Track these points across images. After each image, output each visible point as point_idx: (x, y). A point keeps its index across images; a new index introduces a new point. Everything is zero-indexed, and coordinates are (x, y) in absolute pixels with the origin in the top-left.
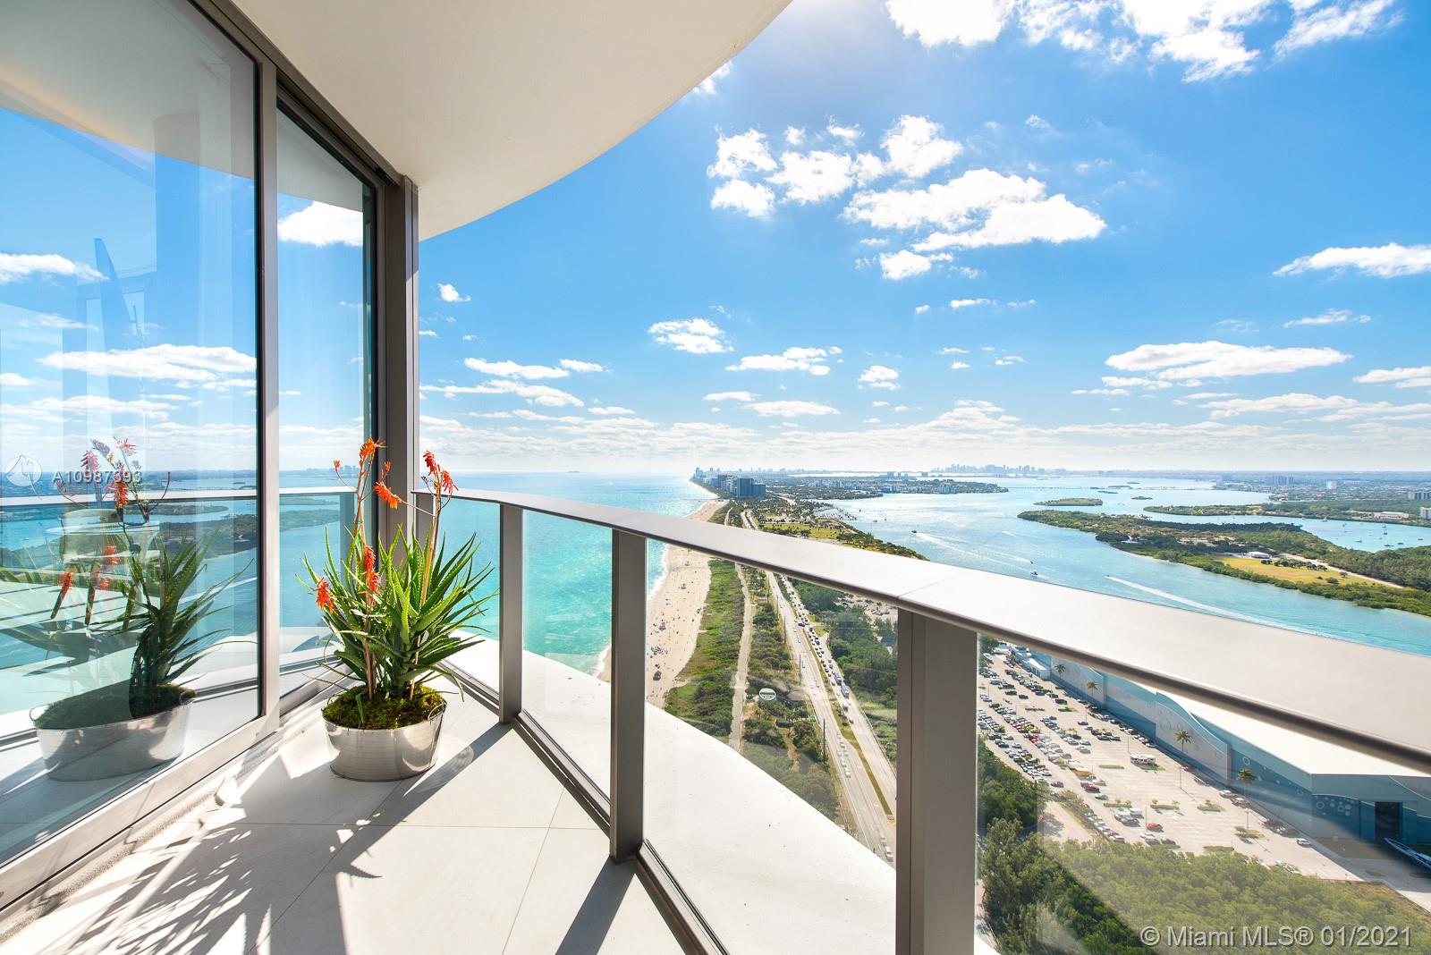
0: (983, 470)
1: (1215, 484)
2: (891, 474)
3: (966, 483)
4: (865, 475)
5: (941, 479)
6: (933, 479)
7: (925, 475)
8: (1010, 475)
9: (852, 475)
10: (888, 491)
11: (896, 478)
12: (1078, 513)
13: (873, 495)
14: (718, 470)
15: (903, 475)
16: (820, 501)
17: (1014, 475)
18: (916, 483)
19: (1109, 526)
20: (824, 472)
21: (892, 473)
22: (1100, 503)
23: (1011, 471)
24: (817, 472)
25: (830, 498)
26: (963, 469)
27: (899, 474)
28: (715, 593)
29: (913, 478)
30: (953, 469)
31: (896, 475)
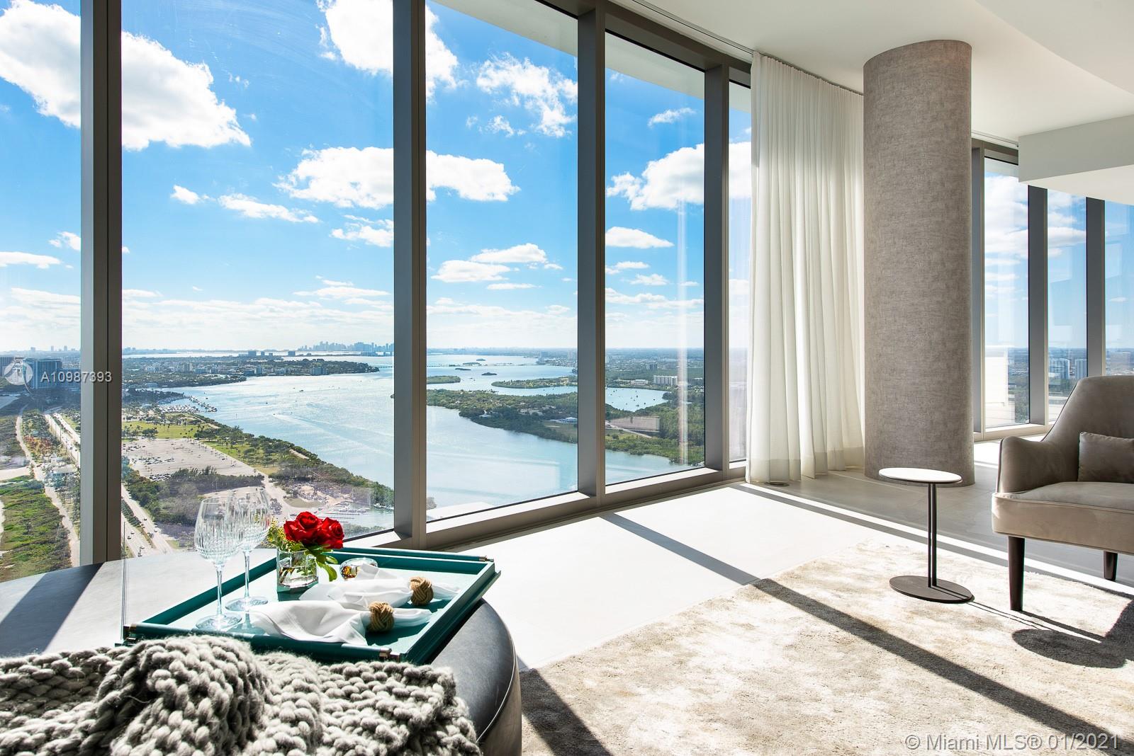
0: (351, 348)
1: (537, 360)
2: (252, 354)
3: (336, 363)
4: (221, 355)
5: (310, 359)
6: (301, 359)
7: (292, 354)
8: (379, 353)
9: (204, 355)
10: (252, 374)
11: (259, 358)
12: (442, 390)
13: (235, 379)
15: (267, 354)
16: (165, 390)
18: (283, 364)
19: (469, 402)
20: (165, 351)
21: (255, 352)
22: (458, 380)
23: (379, 349)
24: (154, 352)
25: (179, 385)
26: (332, 347)
27: (263, 353)
29: (279, 358)
30: (323, 347)
31: (259, 354)
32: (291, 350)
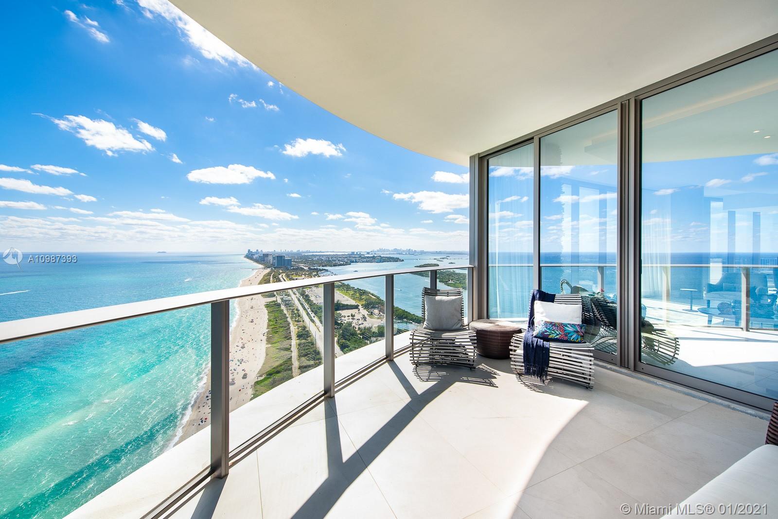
0: (392, 251)
2: (353, 253)
3: (386, 257)
4: (341, 254)
5: (376, 255)
6: (372, 255)
7: (368, 253)
8: (404, 253)
9: (335, 254)
10: (353, 262)
11: (355, 255)
13: (347, 264)
14: (262, 251)
15: (358, 253)
16: (321, 268)
17: (405, 253)
18: (365, 258)
19: (443, 276)
20: (321, 252)
21: (354, 252)
22: (438, 265)
23: (404, 251)
24: (316, 252)
25: (325, 266)
26: (384, 250)
27: (357, 253)
28: (272, 323)
29: (363, 255)
30: (380, 250)
31: (355, 253)
32: (368, 251)
